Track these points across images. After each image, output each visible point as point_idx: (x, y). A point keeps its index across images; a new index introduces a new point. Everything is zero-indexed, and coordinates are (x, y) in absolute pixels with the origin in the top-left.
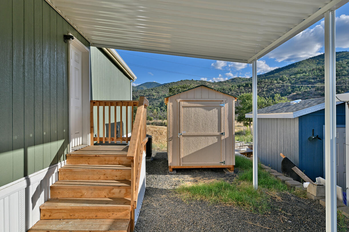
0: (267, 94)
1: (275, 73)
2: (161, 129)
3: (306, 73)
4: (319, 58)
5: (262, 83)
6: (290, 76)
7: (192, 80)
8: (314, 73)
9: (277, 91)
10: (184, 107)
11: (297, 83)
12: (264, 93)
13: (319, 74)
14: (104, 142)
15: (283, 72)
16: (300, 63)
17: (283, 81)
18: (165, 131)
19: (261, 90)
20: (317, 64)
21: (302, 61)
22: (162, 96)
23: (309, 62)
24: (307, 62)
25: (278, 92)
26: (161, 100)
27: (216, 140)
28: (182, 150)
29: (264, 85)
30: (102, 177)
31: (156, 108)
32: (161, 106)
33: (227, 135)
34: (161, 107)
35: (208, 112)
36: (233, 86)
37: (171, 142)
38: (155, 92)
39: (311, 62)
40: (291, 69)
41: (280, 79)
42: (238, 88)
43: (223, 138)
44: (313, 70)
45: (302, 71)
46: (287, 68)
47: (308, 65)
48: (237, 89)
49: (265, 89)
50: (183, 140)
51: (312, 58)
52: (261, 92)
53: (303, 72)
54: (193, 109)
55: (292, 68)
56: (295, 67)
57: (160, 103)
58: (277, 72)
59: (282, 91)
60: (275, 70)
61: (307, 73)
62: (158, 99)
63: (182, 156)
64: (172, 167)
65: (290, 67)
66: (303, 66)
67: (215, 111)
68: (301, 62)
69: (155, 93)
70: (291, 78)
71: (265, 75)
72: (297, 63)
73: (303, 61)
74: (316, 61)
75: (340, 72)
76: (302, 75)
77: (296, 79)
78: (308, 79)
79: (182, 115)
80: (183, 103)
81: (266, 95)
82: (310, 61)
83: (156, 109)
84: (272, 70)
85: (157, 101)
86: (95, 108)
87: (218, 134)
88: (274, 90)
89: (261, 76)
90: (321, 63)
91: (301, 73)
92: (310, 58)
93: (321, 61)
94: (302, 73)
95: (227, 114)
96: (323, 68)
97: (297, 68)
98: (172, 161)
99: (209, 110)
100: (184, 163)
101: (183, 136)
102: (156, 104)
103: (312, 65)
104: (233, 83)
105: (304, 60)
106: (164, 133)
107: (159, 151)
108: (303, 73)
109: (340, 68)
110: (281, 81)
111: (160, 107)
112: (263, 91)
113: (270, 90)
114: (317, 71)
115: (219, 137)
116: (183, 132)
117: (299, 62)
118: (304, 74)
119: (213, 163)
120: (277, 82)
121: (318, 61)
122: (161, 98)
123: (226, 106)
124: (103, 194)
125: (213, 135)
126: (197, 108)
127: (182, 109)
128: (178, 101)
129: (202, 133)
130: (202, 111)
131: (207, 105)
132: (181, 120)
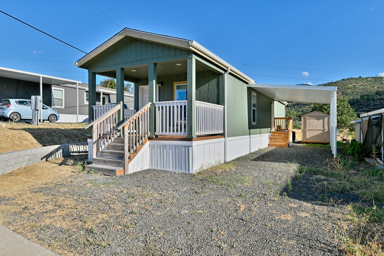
7: (360, 77)
27: (321, 132)
28: (307, 135)
30: (281, 137)
33: (327, 130)
35: (319, 121)
43: (325, 131)
50: (307, 131)
54: (312, 120)
63: (307, 138)
79: (307, 122)
86: (276, 120)
87: (323, 129)
95: (327, 121)
100: (308, 140)
115: (323, 131)
116: (307, 128)
119: (320, 141)
123: (327, 118)
124: (282, 140)
125: (320, 130)
126: (314, 119)
127: (307, 120)
128: (306, 117)
129: (316, 129)
130: (315, 121)
131: (318, 118)
132: (307, 124)
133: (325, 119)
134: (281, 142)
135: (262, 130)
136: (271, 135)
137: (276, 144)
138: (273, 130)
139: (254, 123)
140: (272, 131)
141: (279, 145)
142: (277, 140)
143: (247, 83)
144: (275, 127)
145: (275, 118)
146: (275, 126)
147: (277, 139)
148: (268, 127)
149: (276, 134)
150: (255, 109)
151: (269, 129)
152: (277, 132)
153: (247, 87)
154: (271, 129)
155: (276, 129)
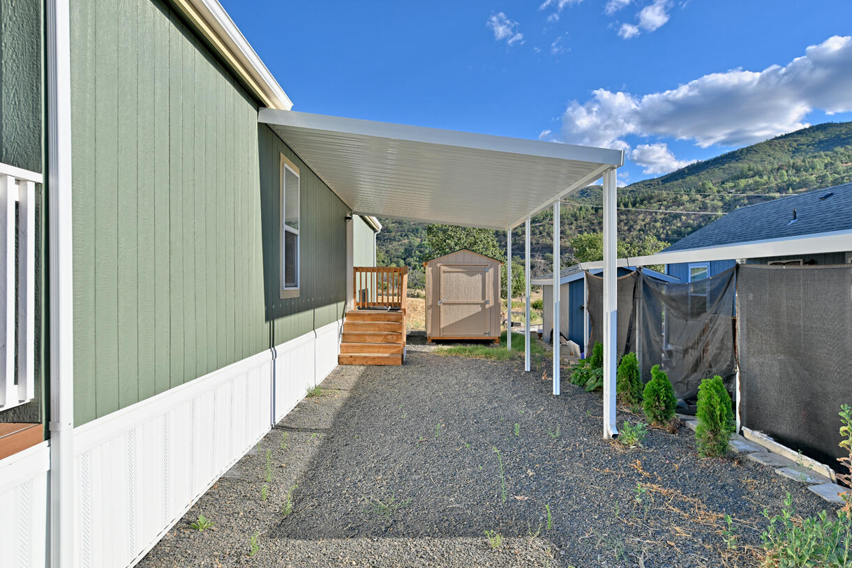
0: (664, 228)
1: (689, 174)
2: (414, 303)
3: (761, 176)
4: (799, 138)
5: (652, 201)
6: (723, 183)
8: (782, 175)
9: (689, 221)
10: (444, 272)
11: (739, 200)
12: (658, 224)
13: (794, 179)
14: (366, 307)
15: (708, 172)
16: (750, 150)
17: (705, 196)
18: (421, 305)
19: (650, 217)
20: (794, 152)
21: (756, 146)
22: (408, 231)
23: (774, 149)
24: (768, 147)
25: (692, 222)
26: (406, 241)
27: (479, 309)
28: (442, 319)
29: (658, 207)
30: (377, 329)
31: (396, 259)
32: (408, 257)
33: (491, 304)
34: (407, 260)
35: (470, 278)
36: (581, 208)
37: (430, 311)
38: (392, 223)
39: (777, 149)
40: (726, 165)
41: (698, 191)
42: (594, 212)
43: (487, 306)
44: (778, 169)
45: (752, 172)
46: (717, 163)
47: (769, 156)
48: (592, 214)
49: (659, 217)
50: (442, 308)
51: (781, 137)
52: (649, 224)
53: (755, 173)
54: (455, 274)
55: (730, 161)
56: (737, 161)
57: (406, 249)
58: (693, 173)
59: (701, 220)
60: (687, 167)
61: (765, 178)
62: (400, 240)
63: (442, 326)
64: (431, 338)
65: (725, 160)
66: (756, 157)
67: (479, 277)
68: (752, 147)
69: (394, 225)
70: (723, 188)
71: (662, 181)
72: (741, 151)
73: (758, 144)
74: (790, 145)
75: (845, 175)
76: (751, 181)
77: (737, 191)
78: (767, 190)
79: (442, 280)
80: (443, 268)
81: (662, 230)
82: (775, 145)
83: (395, 262)
84: (680, 168)
85: (396, 243)
86: (358, 274)
87: (482, 302)
88: (681, 218)
89: (652, 182)
90: (802, 151)
91: (750, 175)
92: (776, 138)
93: (803, 145)
94: (752, 177)
95: (492, 279)
96: (803, 164)
97: (742, 162)
98: (432, 331)
99: (472, 276)
100: (444, 334)
101: (444, 304)
102: (396, 250)
103: (779, 154)
104: (583, 200)
105: (761, 143)
106: (419, 309)
107: (413, 330)
108: (755, 176)
109: (846, 163)
110: (698, 197)
111: (404, 259)
112: (656, 221)
113: (671, 219)
114: (790, 172)
115: (483, 305)
116: (443, 300)
117: (747, 148)
118: (757, 178)
119: (475, 334)
120: (690, 199)
121: (795, 144)
122: (408, 236)
123: (491, 271)
124: (380, 339)
125: (476, 304)
126: (459, 274)
127: (442, 275)
128: (439, 265)
129: (465, 301)
130: (464, 277)
131: (471, 271)
132: (442, 287)
133: (487, 274)
134: (380, 347)
135: (321, 311)
136: (346, 324)
137: (365, 357)
138: (351, 306)
139: (290, 292)
140: (347, 311)
141: (374, 358)
142: (365, 341)
143: (259, 104)
144: (355, 297)
145: (356, 269)
146: (355, 292)
147: (367, 337)
148: (337, 301)
149: (361, 322)
150: (297, 232)
151: (339, 304)
152: (364, 315)
153: (259, 124)
154: (346, 304)
155: (358, 304)
